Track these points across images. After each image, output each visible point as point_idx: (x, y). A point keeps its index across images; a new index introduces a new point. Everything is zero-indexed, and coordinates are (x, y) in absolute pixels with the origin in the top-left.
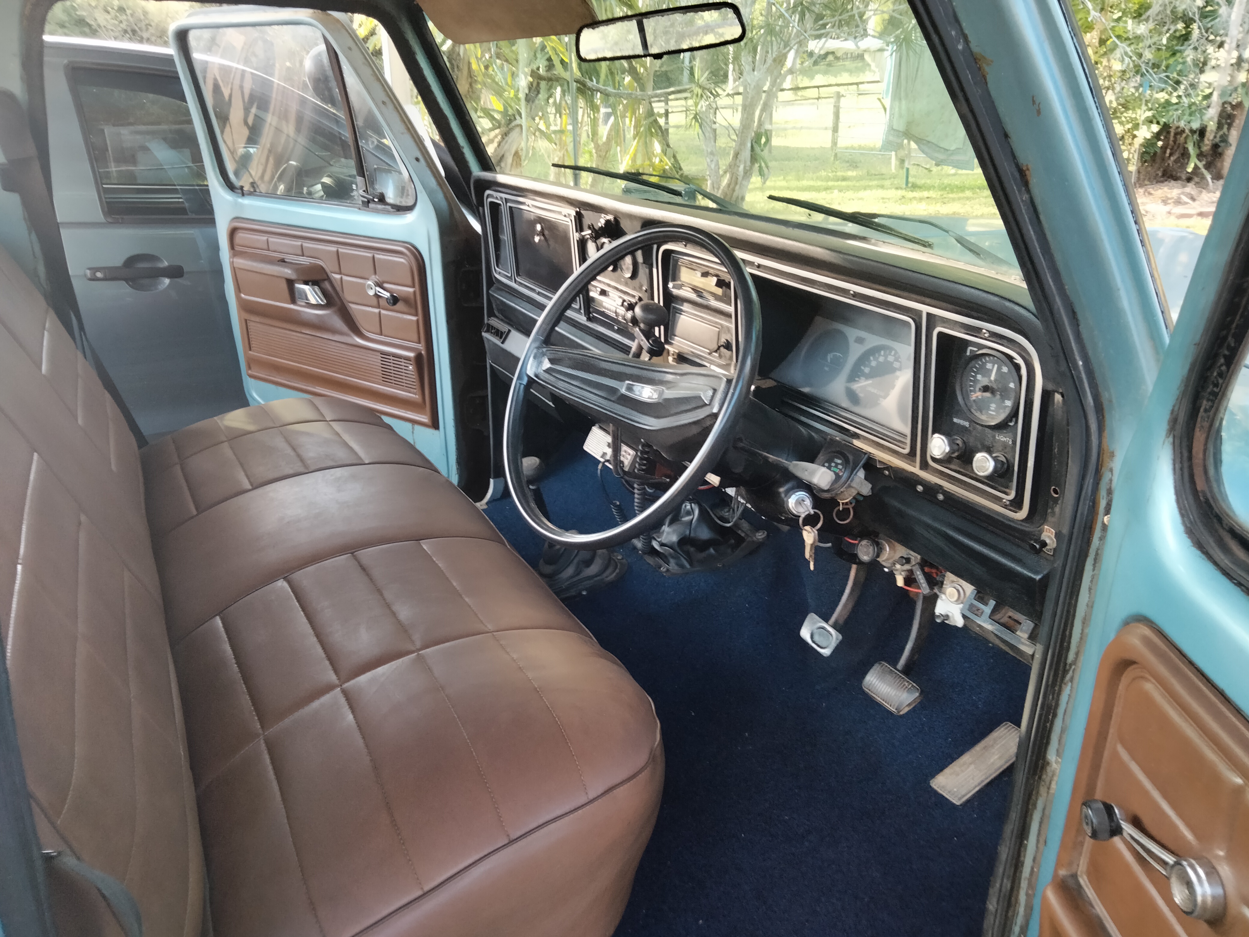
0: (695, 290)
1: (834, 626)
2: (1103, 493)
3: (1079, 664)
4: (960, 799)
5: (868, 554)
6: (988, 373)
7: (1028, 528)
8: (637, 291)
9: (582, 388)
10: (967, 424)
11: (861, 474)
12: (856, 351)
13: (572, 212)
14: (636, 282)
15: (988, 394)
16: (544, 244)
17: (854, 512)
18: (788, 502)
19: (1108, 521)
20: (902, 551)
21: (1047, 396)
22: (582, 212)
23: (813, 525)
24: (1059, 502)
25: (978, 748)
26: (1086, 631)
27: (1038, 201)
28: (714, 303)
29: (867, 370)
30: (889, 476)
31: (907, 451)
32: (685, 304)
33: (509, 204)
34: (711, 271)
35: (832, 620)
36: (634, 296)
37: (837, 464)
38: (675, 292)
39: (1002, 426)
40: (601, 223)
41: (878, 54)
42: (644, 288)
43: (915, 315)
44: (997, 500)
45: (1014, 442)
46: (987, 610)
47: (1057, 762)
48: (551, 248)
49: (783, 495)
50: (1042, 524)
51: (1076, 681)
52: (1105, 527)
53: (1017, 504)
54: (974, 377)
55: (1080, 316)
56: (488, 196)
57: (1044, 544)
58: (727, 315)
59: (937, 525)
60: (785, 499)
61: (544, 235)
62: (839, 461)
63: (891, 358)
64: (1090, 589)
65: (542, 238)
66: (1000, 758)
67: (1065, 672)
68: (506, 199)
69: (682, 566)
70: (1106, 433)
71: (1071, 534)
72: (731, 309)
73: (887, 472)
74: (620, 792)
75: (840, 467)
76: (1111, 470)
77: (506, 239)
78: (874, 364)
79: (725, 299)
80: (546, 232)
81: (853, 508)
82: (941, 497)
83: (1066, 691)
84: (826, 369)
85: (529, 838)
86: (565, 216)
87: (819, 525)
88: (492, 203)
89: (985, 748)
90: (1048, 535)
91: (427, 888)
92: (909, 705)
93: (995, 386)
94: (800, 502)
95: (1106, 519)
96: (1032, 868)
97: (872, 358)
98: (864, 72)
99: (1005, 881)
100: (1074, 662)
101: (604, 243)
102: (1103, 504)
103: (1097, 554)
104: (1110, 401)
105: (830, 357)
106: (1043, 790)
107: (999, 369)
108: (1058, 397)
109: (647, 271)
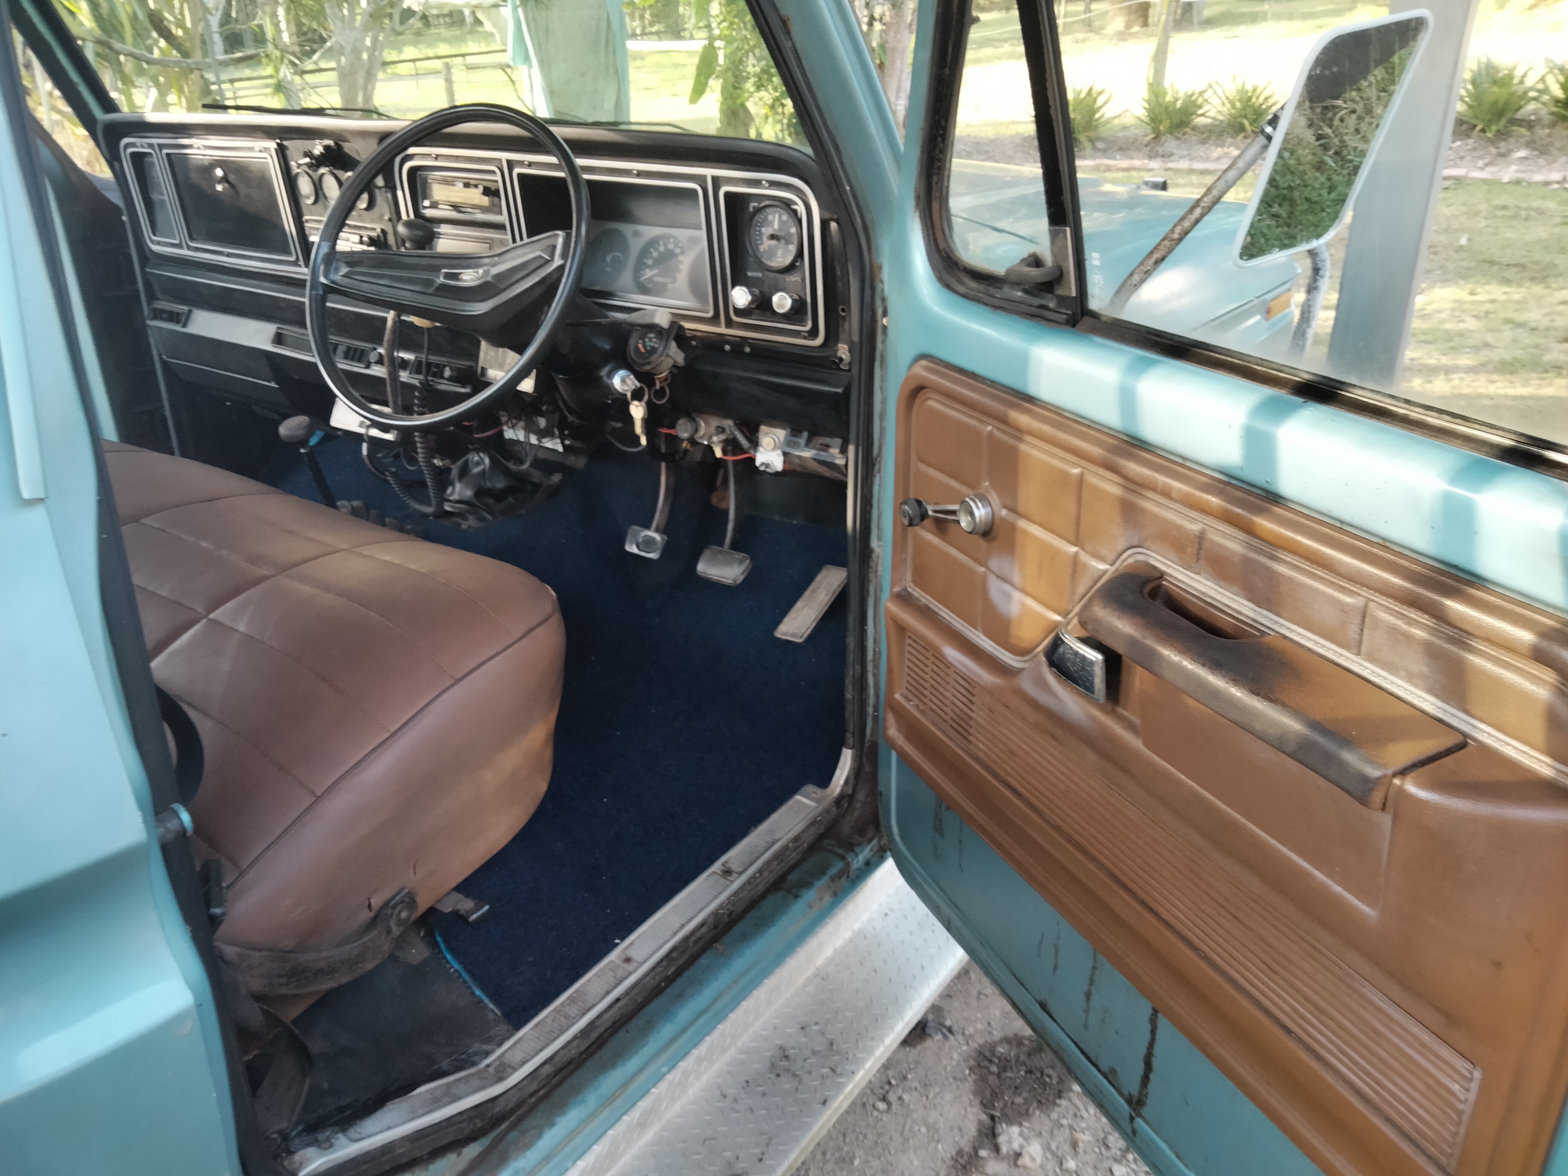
0: (455, 207)
1: (657, 530)
2: (878, 302)
3: (883, 455)
4: (801, 637)
5: (686, 431)
6: (771, 223)
7: (826, 353)
8: (377, 223)
9: (392, 287)
10: (760, 275)
11: (673, 345)
12: (635, 246)
13: (272, 145)
14: (374, 213)
15: (774, 242)
16: (231, 192)
17: (670, 389)
18: (612, 383)
19: (887, 322)
20: (715, 422)
21: (824, 224)
22: (285, 143)
23: (640, 399)
24: (847, 319)
25: (807, 593)
26: (884, 424)
27: (799, 47)
28: (481, 217)
29: (650, 262)
30: (696, 347)
31: (710, 314)
32: (443, 226)
33: (165, 151)
34: (472, 182)
35: (654, 525)
36: (374, 229)
37: (651, 339)
38: (429, 213)
39: (790, 269)
40: (318, 150)
41: (493, 10)
42: (386, 217)
43: (700, 180)
44: (797, 334)
45: (803, 280)
46: (802, 441)
47: (879, 546)
48: (241, 195)
49: (605, 379)
50: (836, 345)
51: (882, 470)
52: (885, 328)
53: (813, 333)
54: (760, 231)
55: (841, 148)
56: (127, 146)
57: (841, 360)
58: (500, 227)
59: (749, 375)
60: (609, 381)
61: (228, 181)
62: (652, 335)
63: (671, 246)
64: (881, 388)
65: (226, 185)
66: (827, 594)
67: (873, 465)
68: (159, 145)
69: (482, 519)
70: (873, 250)
71: (861, 341)
72: (503, 218)
73: (694, 343)
74: (539, 631)
75: (654, 340)
76: (882, 281)
77: (166, 198)
78: (655, 254)
79: (494, 208)
80: (232, 177)
81: (668, 385)
82: (747, 350)
83: (877, 482)
84: (609, 269)
85: (472, 676)
86: (260, 151)
87: (646, 397)
88: (134, 155)
89: (814, 591)
90: (843, 351)
91: (393, 730)
92: (743, 573)
93: (779, 234)
94: (623, 381)
95: (885, 321)
96: (874, 651)
97: (652, 250)
98: (465, 42)
99: (856, 666)
100: (879, 455)
101: (323, 175)
102: (880, 311)
103: (882, 356)
104: (873, 221)
105: (609, 258)
106: (872, 576)
107: (780, 217)
108: (833, 225)
109: (389, 195)
